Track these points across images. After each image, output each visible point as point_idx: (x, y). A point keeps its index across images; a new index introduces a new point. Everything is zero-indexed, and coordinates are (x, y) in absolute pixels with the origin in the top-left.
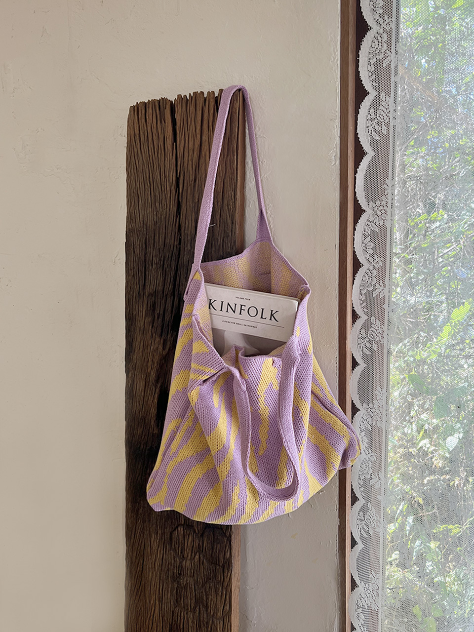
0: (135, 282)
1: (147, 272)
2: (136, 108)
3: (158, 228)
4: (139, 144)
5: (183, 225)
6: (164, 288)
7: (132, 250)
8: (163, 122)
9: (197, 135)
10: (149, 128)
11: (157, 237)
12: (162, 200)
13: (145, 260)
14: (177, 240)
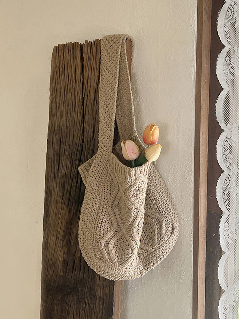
0: (52, 167)
1: (60, 161)
2: (58, 48)
3: (69, 131)
4: (59, 73)
5: (85, 129)
6: (71, 172)
7: (51, 145)
8: (75, 59)
9: (97, 69)
10: (66, 63)
11: (68, 137)
12: (72, 111)
13: (60, 152)
14: (81, 140)
